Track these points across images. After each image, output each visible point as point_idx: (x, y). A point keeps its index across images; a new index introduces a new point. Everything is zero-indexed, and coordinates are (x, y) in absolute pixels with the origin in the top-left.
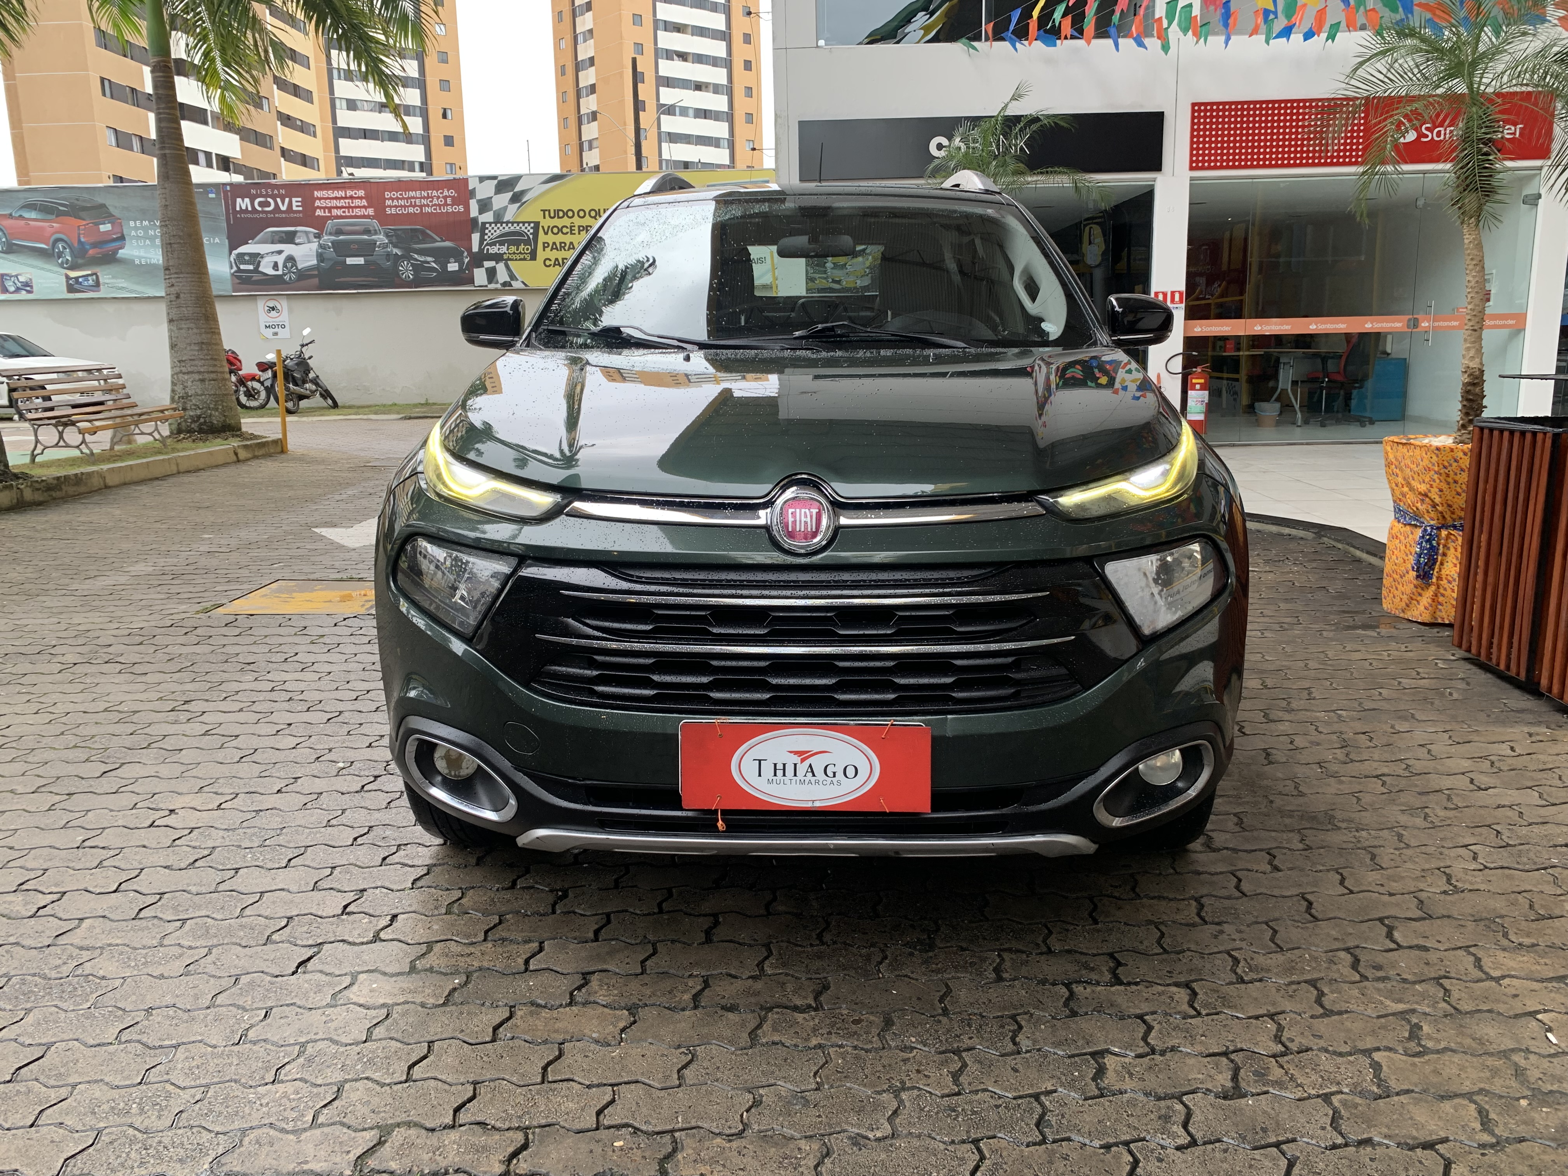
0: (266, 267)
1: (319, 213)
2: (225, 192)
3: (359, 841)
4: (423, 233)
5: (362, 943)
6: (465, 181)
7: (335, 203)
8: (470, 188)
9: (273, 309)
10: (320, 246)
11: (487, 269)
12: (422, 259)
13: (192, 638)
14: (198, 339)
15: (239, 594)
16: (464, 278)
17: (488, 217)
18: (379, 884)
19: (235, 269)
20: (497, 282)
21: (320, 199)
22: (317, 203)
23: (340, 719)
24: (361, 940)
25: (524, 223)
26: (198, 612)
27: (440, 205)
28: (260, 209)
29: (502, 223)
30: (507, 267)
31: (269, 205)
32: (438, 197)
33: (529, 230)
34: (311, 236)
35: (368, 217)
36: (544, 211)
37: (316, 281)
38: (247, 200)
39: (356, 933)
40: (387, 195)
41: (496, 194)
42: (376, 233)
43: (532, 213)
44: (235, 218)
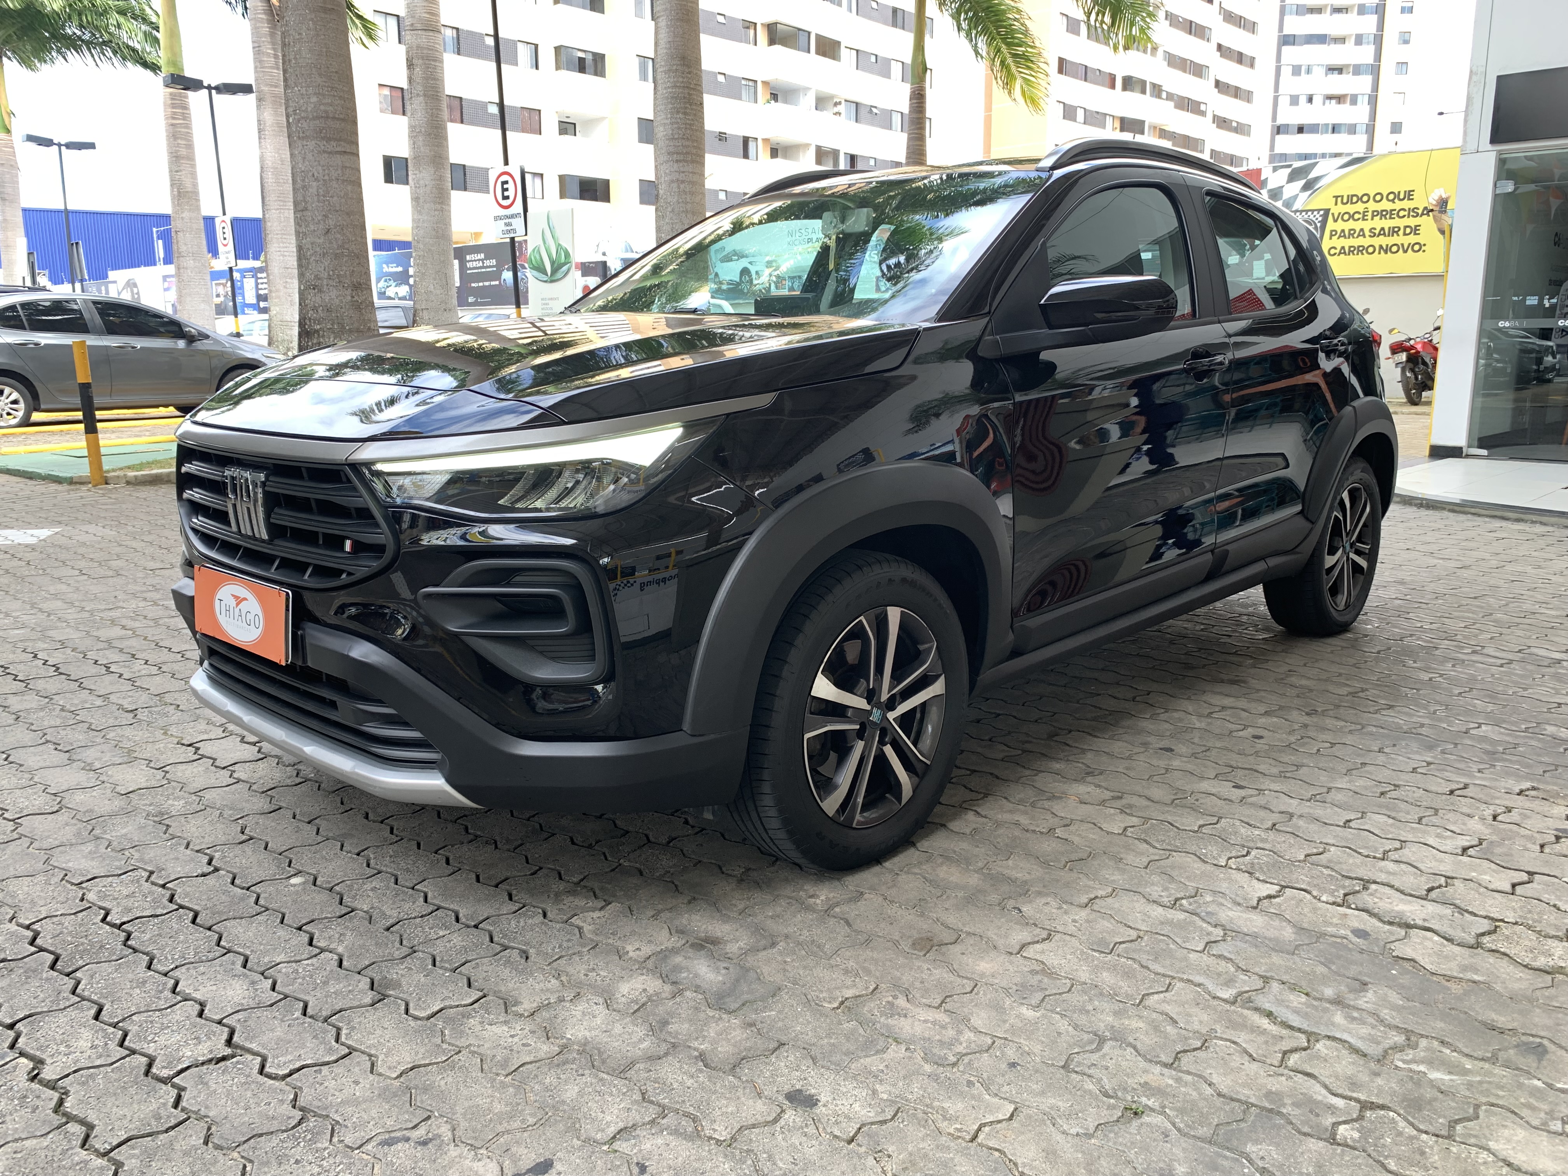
8: (1263, 178)
25: (1313, 211)
33: (1318, 218)
36: (1336, 197)
41: (1288, 182)
43: (1322, 200)
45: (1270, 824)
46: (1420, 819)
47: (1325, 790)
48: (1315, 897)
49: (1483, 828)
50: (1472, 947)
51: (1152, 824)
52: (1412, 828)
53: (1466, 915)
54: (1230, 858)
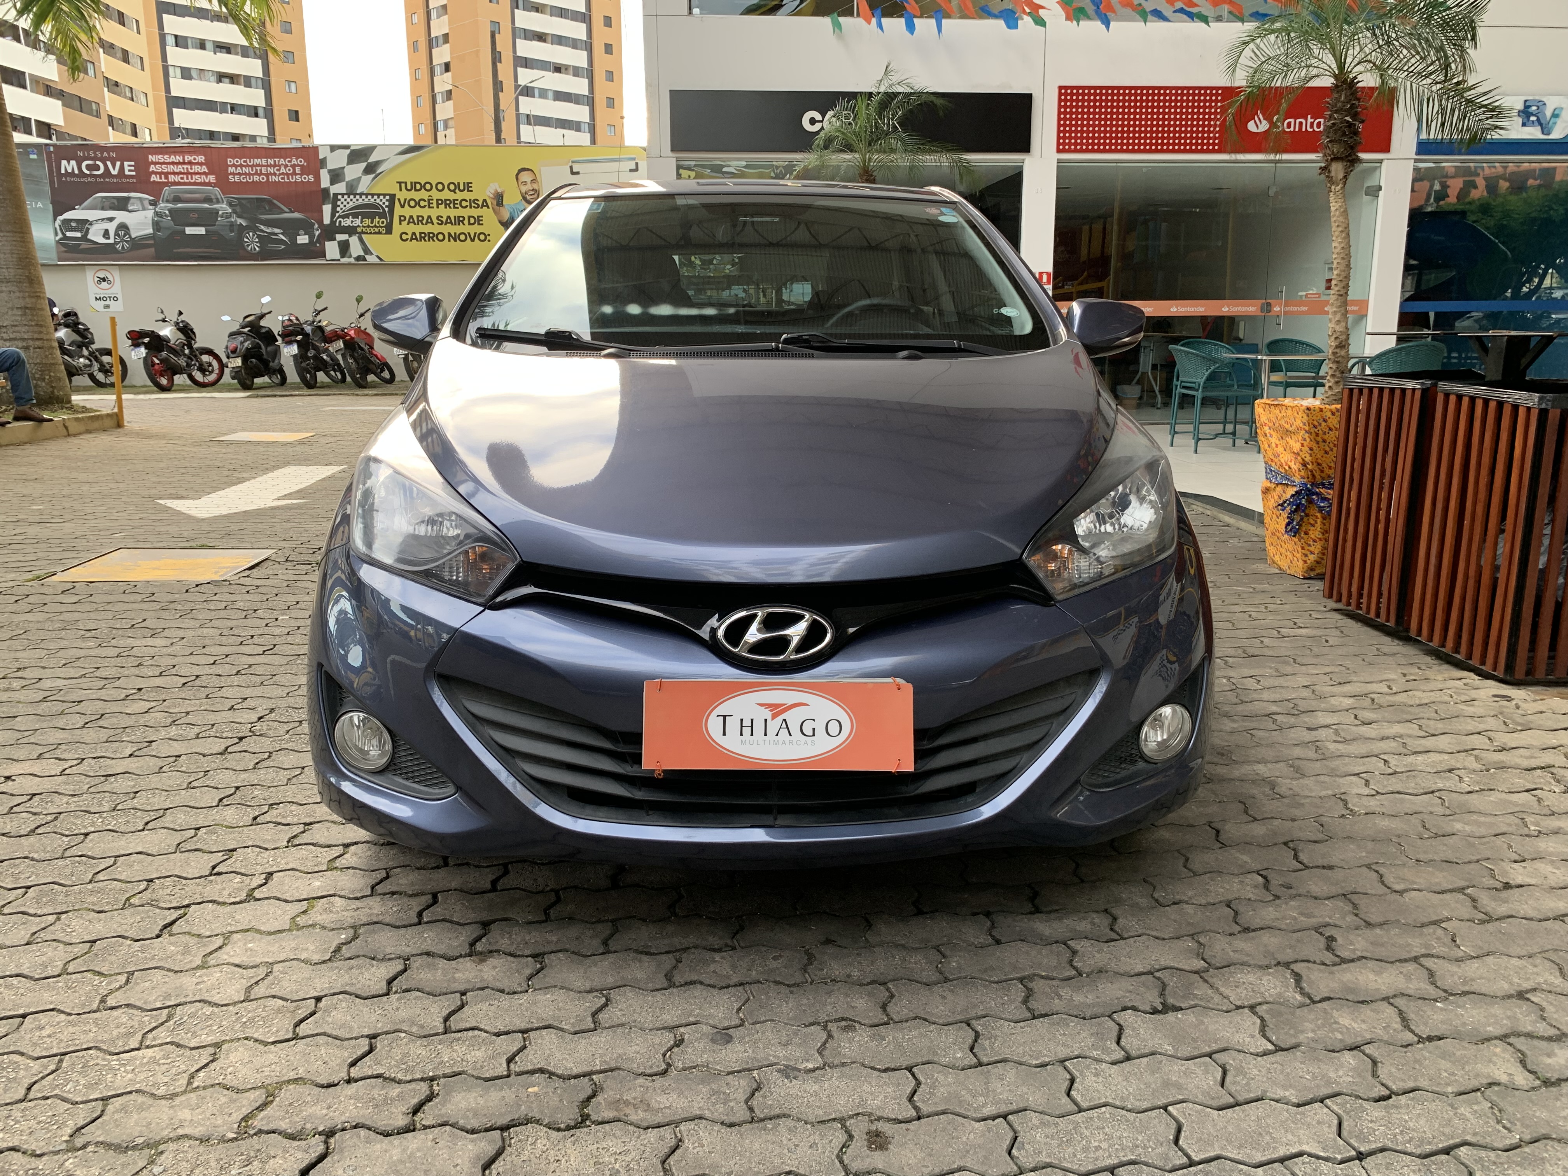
0: (95, 235)
1: (154, 178)
2: (49, 154)
3: (225, 802)
4: (270, 202)
5: (234, 903)
6: (315, 149)
7: (172, 168)
8: (321, 157)
9: (104, 280)
10: (157, 214)
11: (339, 242)
12: (269, 230)
13: (23, 606)
14: (20, 303)
15: (77, 562)
16: (315, 251)
17: (340, 188)
18: (250, 843)
19: (60, 236)
20: (350, 256)
21: (155, 163)
22: (152, 168)
23: (197, 683)
24: (233, 900)
25: (379, 195)
26: (28, 581)
27: (288, 174)
28: (88, 172)
29: (355, 195)
30: (361, 240)
31: (98, 168)
32: (286, 166)
33: (384, 202)
34: (146, 203)
35: (209, 184)
36: (400, 183)
37: (152, 250)
38: (73, 163)
39: (226, 893)
40: (230, 161)
41: (348, 164)
42: (218, 202)
43: (387, 186)
44: (60, 181)
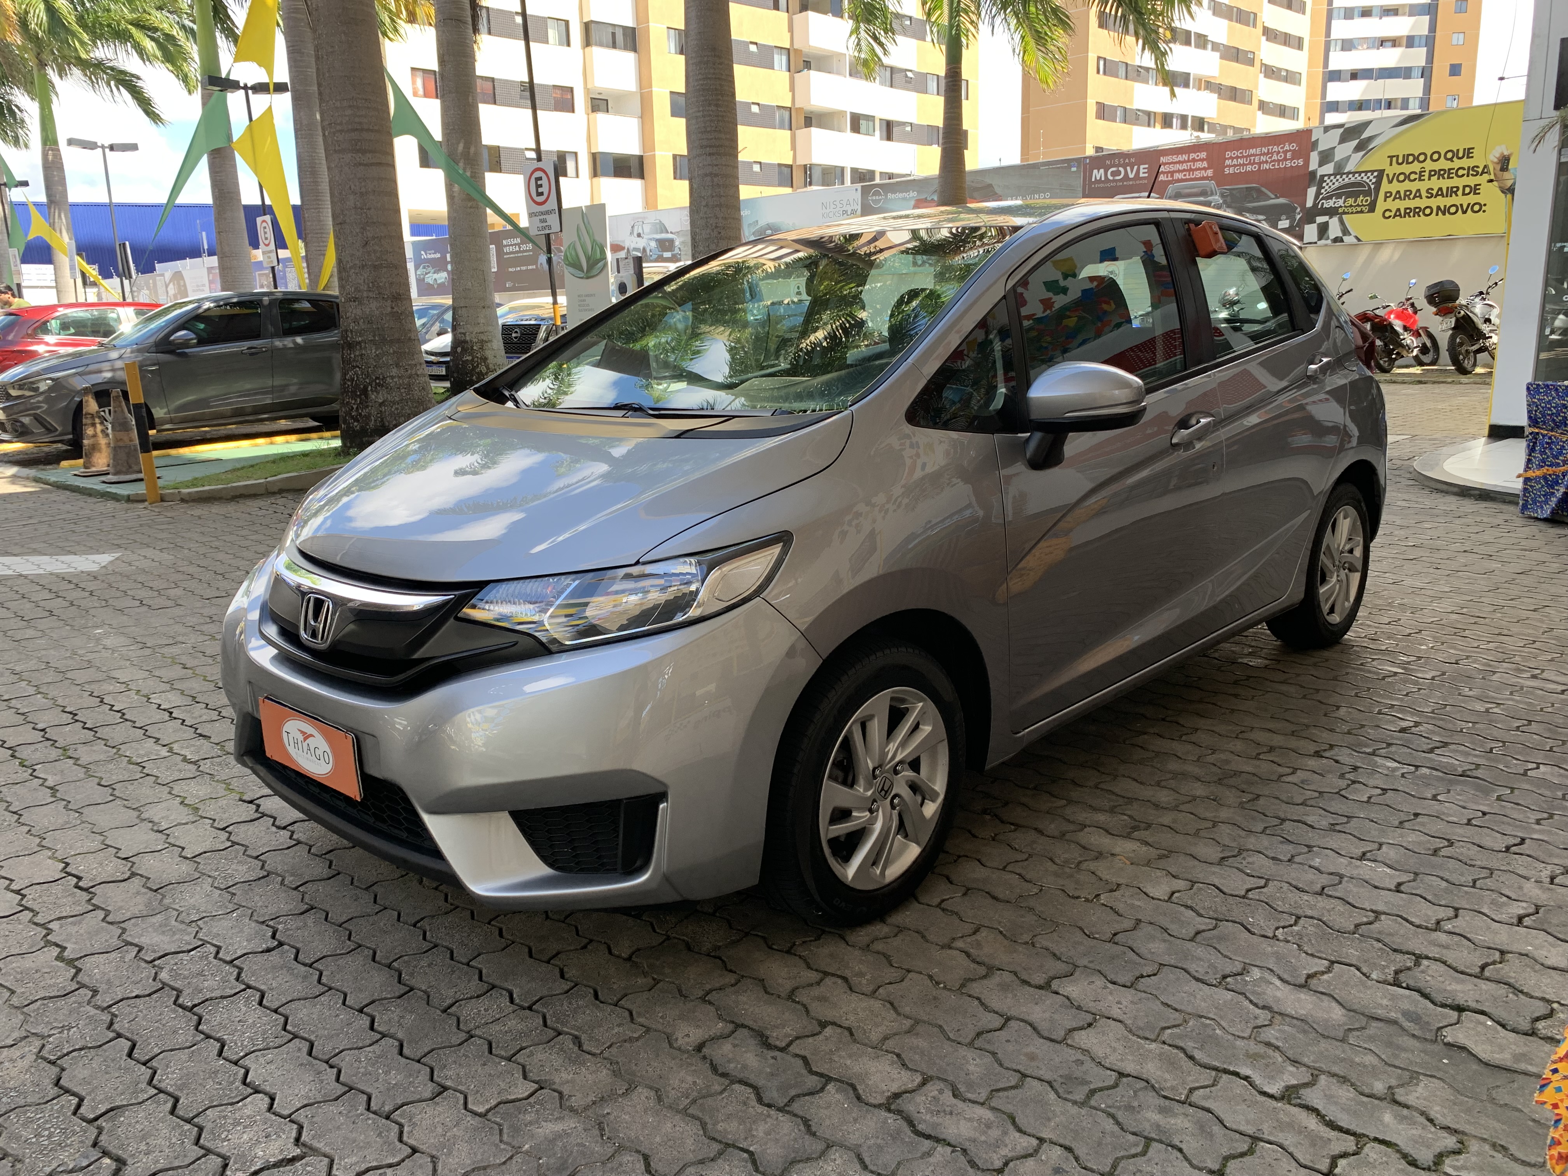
1: (1162, 178)
2: (1085, 165)
4: (1258, 191)
6: (1310, 132)
7: (1178, 167)
8: (1314, 139)
11: (1319, 225)
17: (1329, 169)
20: (1328, 238)
21: (1165, 164)
22: (1162, 169)
25: (1366, 172)
27: (1279, 161)
28: (1113, 178)
29: (1342, 174)
30: (1342, 222)
31: (1121, 174)
32: (1278, 153)
33: (1371, 179)
35: (1206, 178)
36: (1391, 157)
38: (1103, 171)
40: (1228, 154)
41: (1340, 143)
42: (1212, 194)
43: (1377, 161)
44: (1090, 188)
45: (1318, 888)
46: (1474, 881)
47: (1376, 846)
48: (1364, 974)
49: (1539, 892)
50: (1526, 1034)
51: (1200, 889)
52: (1466, 893)
53: (1520, 995)
54: (1277, 928)
